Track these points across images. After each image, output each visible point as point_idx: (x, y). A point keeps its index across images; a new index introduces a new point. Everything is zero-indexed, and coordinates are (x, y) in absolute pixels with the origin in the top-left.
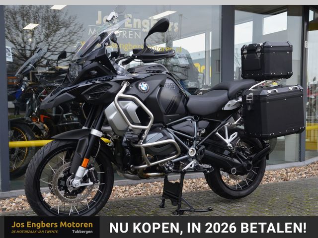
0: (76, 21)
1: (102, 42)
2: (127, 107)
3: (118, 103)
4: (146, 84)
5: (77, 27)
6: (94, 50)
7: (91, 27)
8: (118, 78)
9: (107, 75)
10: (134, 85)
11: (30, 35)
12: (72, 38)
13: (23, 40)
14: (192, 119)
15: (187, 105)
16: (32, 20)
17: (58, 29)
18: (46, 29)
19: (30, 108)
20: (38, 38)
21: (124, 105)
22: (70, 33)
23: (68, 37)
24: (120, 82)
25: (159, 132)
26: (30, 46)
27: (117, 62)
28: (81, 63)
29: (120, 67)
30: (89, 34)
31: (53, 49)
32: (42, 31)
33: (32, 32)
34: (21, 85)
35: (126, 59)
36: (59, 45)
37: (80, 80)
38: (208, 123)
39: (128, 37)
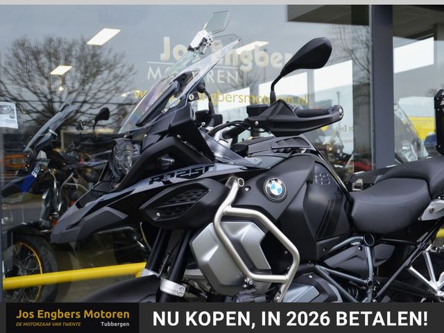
0: (124, 61)
1: (183, 94)
2: (241, 236)
3: (221, 225)
4: (280, 182)
5: (125, 69)
6: (166, 110)
7: (152, 65)
8: (220, 169)
9: (196, 163)
10: (253, 183)
11: (60, 82)
12: (118, 85)
13: (50, 88)
14: (362, 242)
15: (353, 214)
16: (62, 61)
17: (98, 72)
18: (82, 74)
19: (48, 205)
20: (70, 85)
21: (235, 230)
22: (115, 77)
23: (113, 83)
24: (222, 179)
25: (309, 283)
26: (60, 97)
27: (212, 134)
28: (138, 138)
29: (220, 145)
30: (149, 77)
31: (92, 101)
32: (76, 76)
33: (63, 78)
34: (32, 169)
35: (232, 127)
36: (100, 94)
37: (137, 177)
38: (393, 247)
39: (216, 81)
